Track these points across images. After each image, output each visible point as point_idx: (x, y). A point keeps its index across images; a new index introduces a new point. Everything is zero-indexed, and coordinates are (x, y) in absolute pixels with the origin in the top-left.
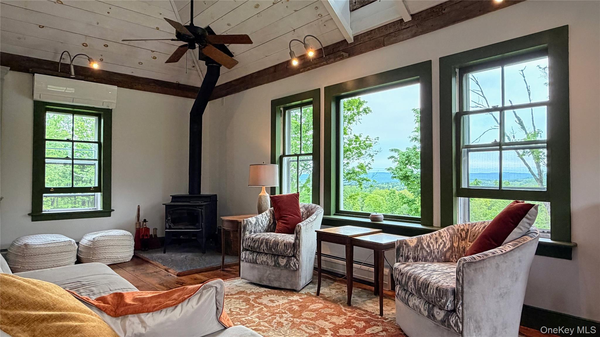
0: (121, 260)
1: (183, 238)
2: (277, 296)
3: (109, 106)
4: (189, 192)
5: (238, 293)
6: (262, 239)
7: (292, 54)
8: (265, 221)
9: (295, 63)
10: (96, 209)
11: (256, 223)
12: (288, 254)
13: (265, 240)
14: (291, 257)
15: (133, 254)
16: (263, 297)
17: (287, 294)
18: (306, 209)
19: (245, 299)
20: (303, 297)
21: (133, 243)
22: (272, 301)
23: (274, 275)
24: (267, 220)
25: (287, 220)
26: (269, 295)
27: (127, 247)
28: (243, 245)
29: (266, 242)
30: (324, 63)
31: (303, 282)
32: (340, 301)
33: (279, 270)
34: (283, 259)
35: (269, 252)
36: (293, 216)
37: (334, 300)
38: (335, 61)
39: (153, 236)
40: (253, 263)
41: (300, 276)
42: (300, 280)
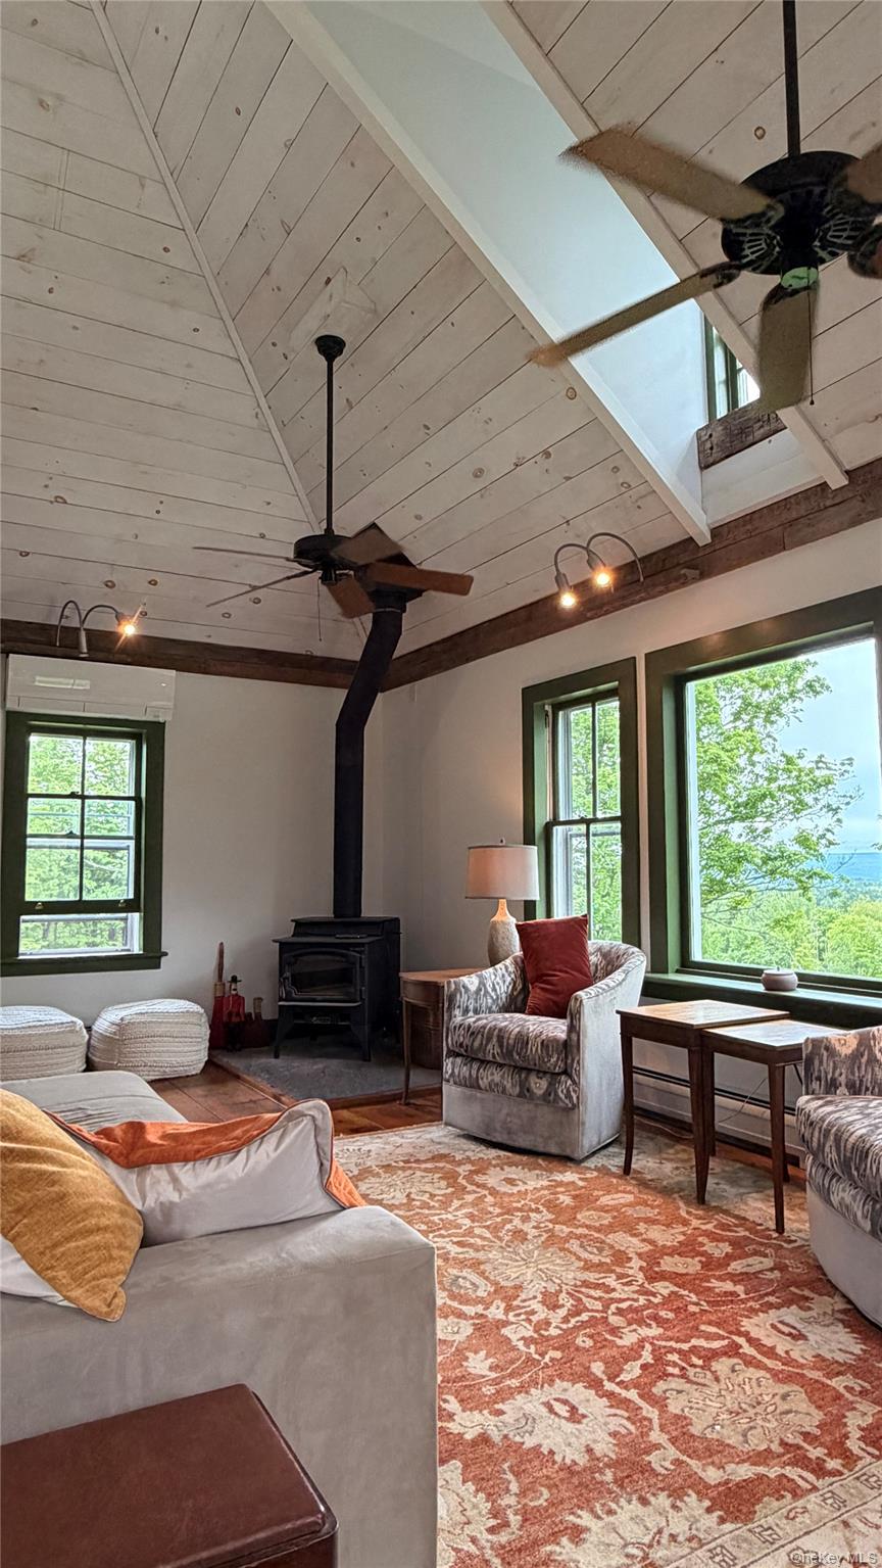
0: (181, 1071)
1: (319, 1022)
2: (526, 1170)
3: (158, 717)
4: (334, 913)
5: (433, 1159)
6: (490, 1028)
7: (560, 580)
8: (501, 984)
9: (568, 601)
10: (129, 950)
11: (479, 990)
12: (552, 1068)
13: (497, 1031)
14: (559, 1074)
15: (206, 1059)
16: (492, 1171)
17: (550, 1166)
18: (605, 955)
19: (448, 1173)
20: (588, 1176)
21: (206, 1032)
22: (511, 1182)
23: (520, 1117)
24: (507, 983)
25: (555, 982)
26: (505, 1167)
27: (194, 1040)
28: (448, 1043)
29: (498, 1036)
30: (643, 595)
31: (589, 1139)
32: (681, 1190)
33: (531, 1106)
34: (541, 1078)
35: (507, 1062)
36: (567, 972)
37: (665, 1187)
38: (668, 591)
39: (253, 1016)
40: (471, 1087)
41: (583, 1124)
42: (583, 1135)
